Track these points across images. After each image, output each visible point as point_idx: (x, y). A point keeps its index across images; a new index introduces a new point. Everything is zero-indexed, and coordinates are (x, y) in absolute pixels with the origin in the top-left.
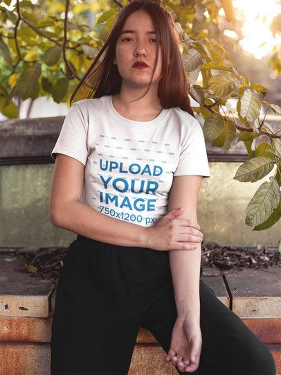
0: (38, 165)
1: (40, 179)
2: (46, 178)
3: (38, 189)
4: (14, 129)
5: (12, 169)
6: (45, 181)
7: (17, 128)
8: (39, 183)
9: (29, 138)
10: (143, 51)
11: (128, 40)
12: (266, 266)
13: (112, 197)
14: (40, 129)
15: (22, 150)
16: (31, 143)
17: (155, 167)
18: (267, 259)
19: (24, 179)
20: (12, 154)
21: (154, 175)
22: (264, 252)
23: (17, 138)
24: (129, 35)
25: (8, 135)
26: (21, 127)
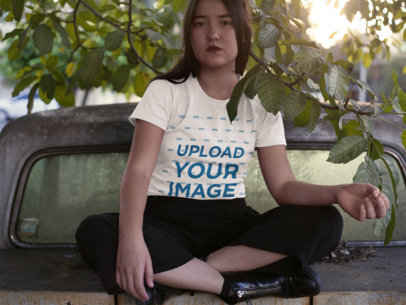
0: (99, 155)
1: (102, 169)
2: (108, 168)
3: (100, 180)
4: (75, 116)
5: (72, 159)
6: (107, 172)
7: (77, 115)
8: (101, 174)
9: (91, 126)
10: (216, 36)
11: (201, 24)
12: (347, 260)
13: (183, 186)
14: (102, 116)
15: (83, 138)
16: (92, 131)
17: (237, 149)
18: (347, 252)
19: (85, 169)
20: (72, 142)
21: (235, 157)
22: (344, 245)
23: (77, 126)
24: (201, 20)
25: (68, 122)
26: (82, 114)
